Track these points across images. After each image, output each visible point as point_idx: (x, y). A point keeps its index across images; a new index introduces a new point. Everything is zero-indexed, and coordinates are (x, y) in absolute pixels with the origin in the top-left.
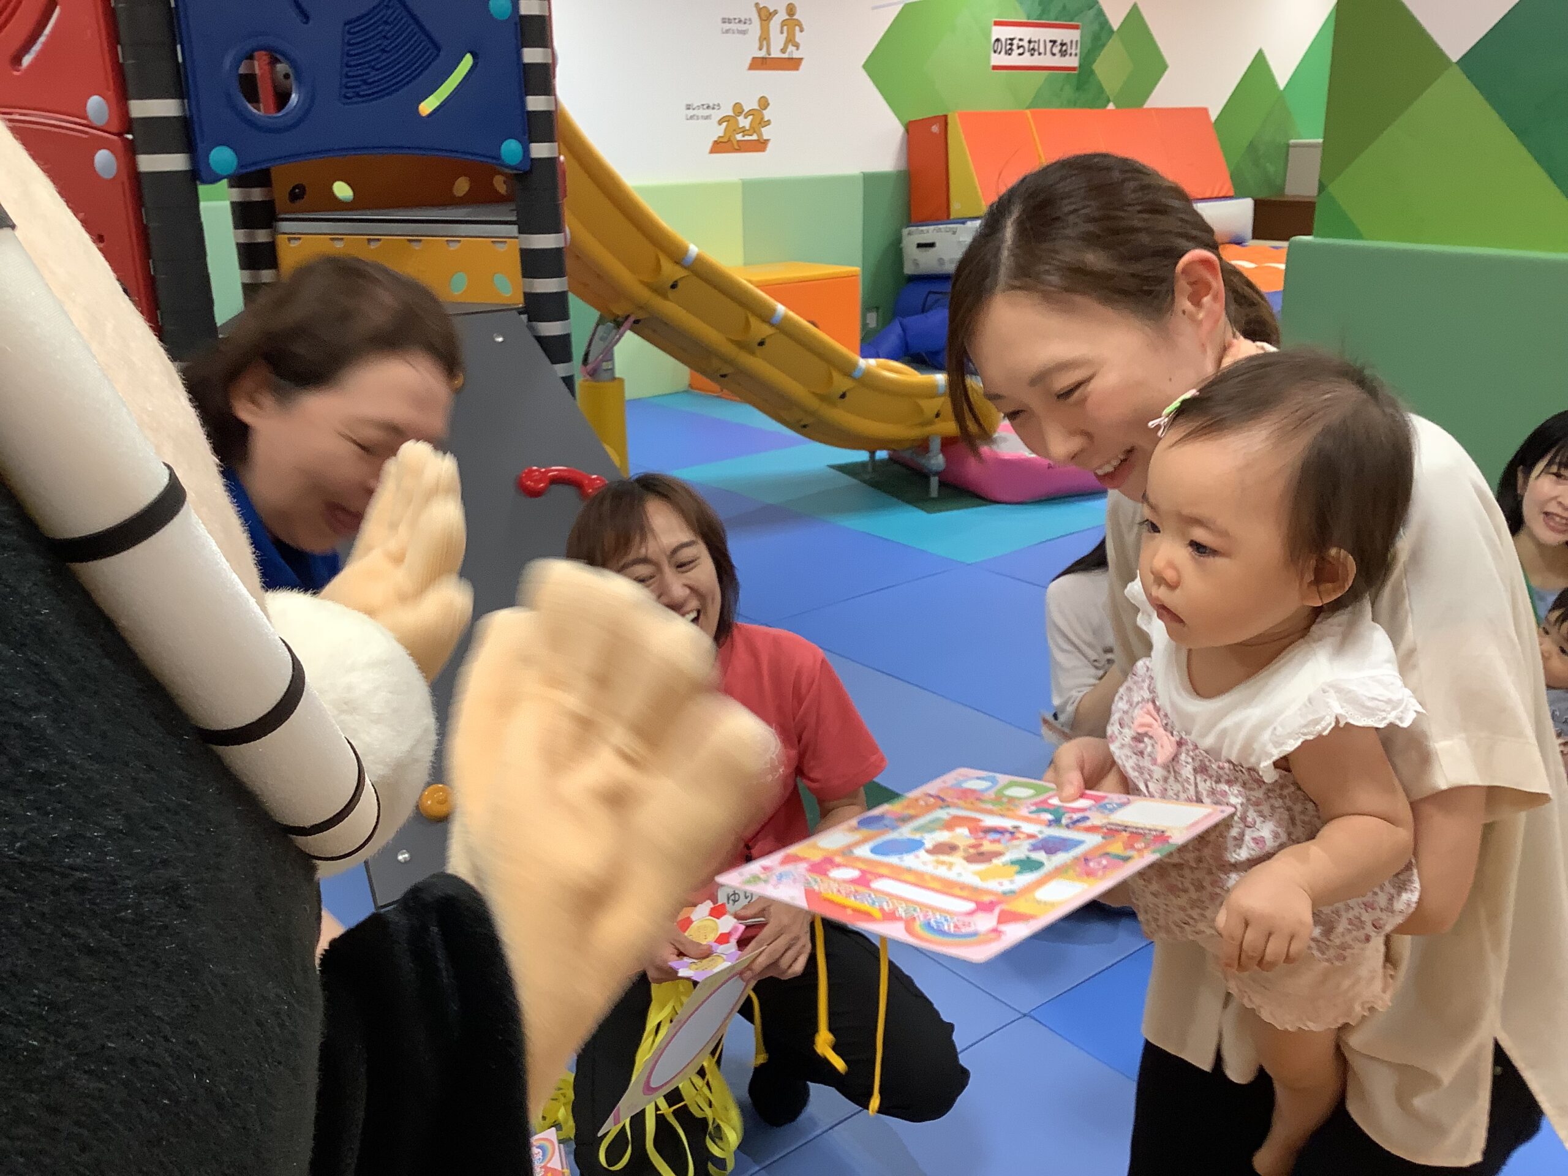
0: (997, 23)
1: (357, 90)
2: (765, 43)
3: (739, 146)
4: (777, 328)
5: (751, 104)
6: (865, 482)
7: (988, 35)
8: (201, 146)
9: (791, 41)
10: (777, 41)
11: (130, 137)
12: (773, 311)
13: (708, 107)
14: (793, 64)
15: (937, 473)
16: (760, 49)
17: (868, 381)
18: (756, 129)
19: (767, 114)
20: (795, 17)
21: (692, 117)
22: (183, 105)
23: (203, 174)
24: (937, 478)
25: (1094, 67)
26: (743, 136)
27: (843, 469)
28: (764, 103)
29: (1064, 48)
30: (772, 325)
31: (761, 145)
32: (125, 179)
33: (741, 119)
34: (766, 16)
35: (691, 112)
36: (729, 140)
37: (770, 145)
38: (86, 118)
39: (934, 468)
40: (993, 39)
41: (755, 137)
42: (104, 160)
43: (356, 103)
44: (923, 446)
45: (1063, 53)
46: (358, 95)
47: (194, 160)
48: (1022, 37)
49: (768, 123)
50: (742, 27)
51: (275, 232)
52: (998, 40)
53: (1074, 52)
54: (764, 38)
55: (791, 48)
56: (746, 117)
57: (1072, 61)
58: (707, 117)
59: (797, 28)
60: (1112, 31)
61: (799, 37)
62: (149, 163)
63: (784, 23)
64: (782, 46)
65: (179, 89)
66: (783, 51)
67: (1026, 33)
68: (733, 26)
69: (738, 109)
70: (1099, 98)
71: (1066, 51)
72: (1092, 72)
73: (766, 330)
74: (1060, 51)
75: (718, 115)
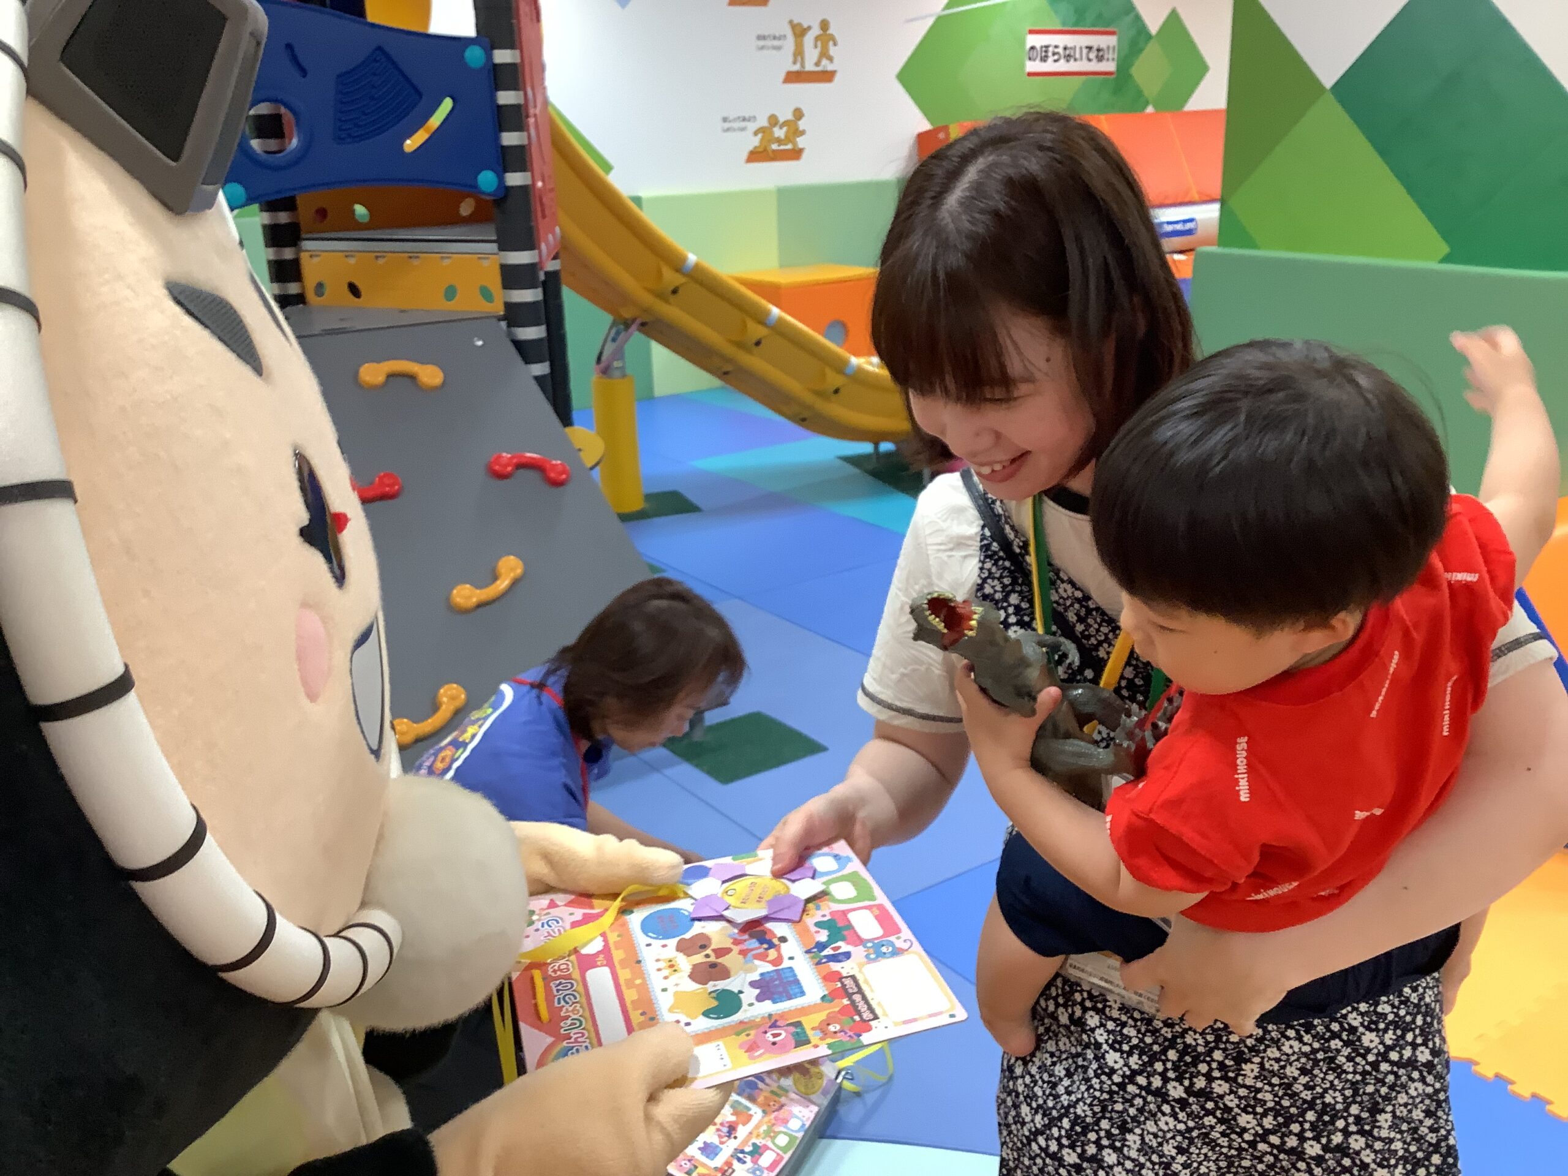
0: (1031, 32)
1: (349, 132)
2: (799, 58)
3: (774, 155)
4: (772, 329)
5: (785, 115)
7: (1023, 42)
9: (825, 54)
10: (811, 55)
12: (768, 313)
13: (744, 119)
14: (827, 76)
16: (795, 63)
17: (860, 378)
18: (791, 139)
19: (802, 124)
20: (828, 32)
25: (1134, 71)
26: (779, 146)
27: (848, 460)
28: (798, 114)
29: (1101, 53)
30: (767, 326)
31: (796, 154)
33: (776, 129)
34: (799, 32)
35: (727, 125)
36: (765, 150)
37: (805, 155)
40: (1028, 46)
41: (789, 147)
43: (349, 143)
45: (1100, 59)
46: (350, 136)
48: (1056, 44)
49: (803, 133)
50: (776, 43)
51: (299, 250)
52: (1033, 48)
53: (1110, 56)
54: (799, 53)
55: (825, 62)
56: (781, 128)
57: (1109, 66)
58: (743, 129)
59: (831, 43)
60: (1149, 37)
61: (832, 50)
63: (817, 38)
64: (815, 59)
66: (817, 64)
67: (1061, 40)
68: (769, 43)
69: (773, 120)
70: (1138, 101)
71: (1102, 56)
72: (1130, 76)
73: (761, 331)
74: (1097, 57)
75: (752, 126)
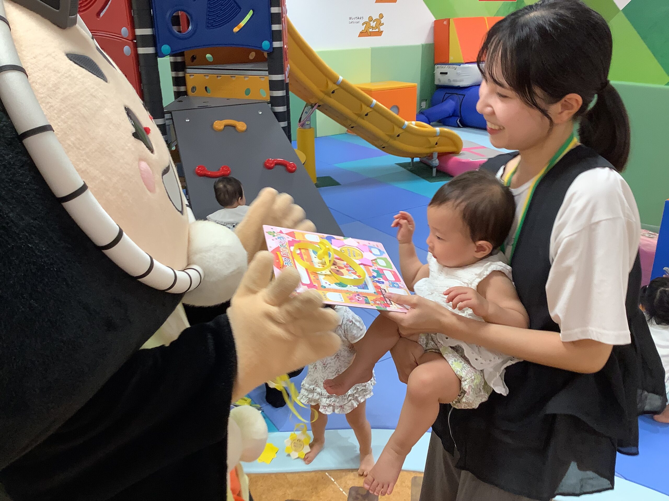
1: (212, 24)
3: (370, 34)
4: (373, 109)
6: (408, 170)
8: (158, 45)
11: (135, 41)
12: (372, 102)
13: (358, 18)
15: (435, 167)
17: (409, 130)
18: (378, 27)
19: (382, 21)
21: (351, 22)
22: (153, 30)
23: (159, 55)
24: (435, 169)
26: (372, 30)
27: (400, 165)
28: (381, 16)
30: (371, 108)
31: (379, 33)
32: (133, 55)
33: (372, 23)
35: (351, 20)
36: (367, 32)
37: (383, 34)
38: (121, 35)
39: (434, 165)
41: (377, 30)
42: (127, 50)
43: (212, 28)
44: (430, 156)
46: (212, 26)
47: (156, 50)
49: (383, 24)
51: (185, 73)
56: (374, 22)
58: (358, 22)
62: (141, 51)
65: (152, 25)
69: (371, 19)
72: (523, 1)
73: (368, 110)
75: (362, 21)
